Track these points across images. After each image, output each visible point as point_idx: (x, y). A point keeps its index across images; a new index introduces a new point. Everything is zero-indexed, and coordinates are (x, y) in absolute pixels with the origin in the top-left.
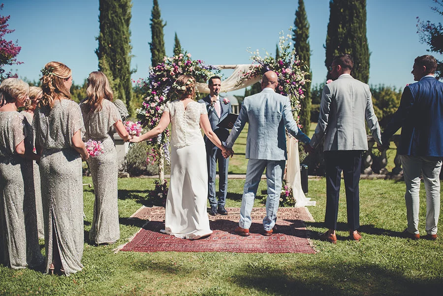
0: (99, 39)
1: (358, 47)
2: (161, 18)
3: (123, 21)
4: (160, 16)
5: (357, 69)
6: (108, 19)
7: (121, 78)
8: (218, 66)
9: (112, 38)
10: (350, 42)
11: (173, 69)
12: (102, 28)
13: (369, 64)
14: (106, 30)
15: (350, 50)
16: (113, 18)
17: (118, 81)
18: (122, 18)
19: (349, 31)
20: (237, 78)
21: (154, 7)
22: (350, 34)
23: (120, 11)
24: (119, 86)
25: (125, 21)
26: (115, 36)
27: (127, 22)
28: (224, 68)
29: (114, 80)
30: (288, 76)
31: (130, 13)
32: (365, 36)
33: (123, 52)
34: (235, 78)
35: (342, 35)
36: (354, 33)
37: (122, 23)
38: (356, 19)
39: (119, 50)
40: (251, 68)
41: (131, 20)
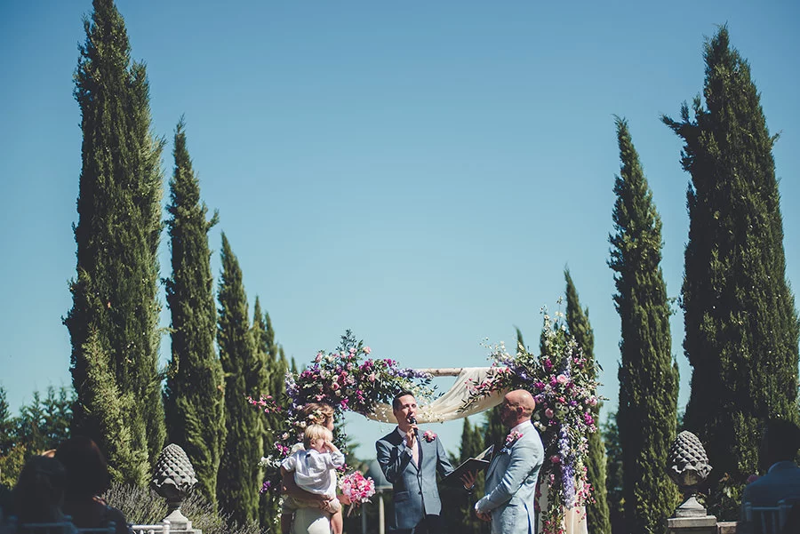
1: (763, 306)
2: (199, 205)
3: (144, 239)
4: (196, 198)
5: (763, 363)
6: (106, 237)
7: (136, 391)
8: (426, 370)
9: (115, 285)
10: (740, 294)
11: (337, 376)
12: (85, 259)
14: (100, 265)
15: (742, 315)
16: (117, 232)
17: (130, 399)
18: (141, 231)
19: (737, 266)
20: (463, 394)
21: (177, 171)
22: (740, 276)
23: (135, 213)
24: (133, 412)
25: (147, 240)
26: (122, 279)
27: (153, 241)
28: (438, 374)
29: (119, 396)
30: (563, 389)
33: (143, 322)
34: (459, 393)
35: (719, 277)
36: (752, 273)
37: (141, 245)
38: (753, 236)
39: (132, 317)
40: (490, 375)
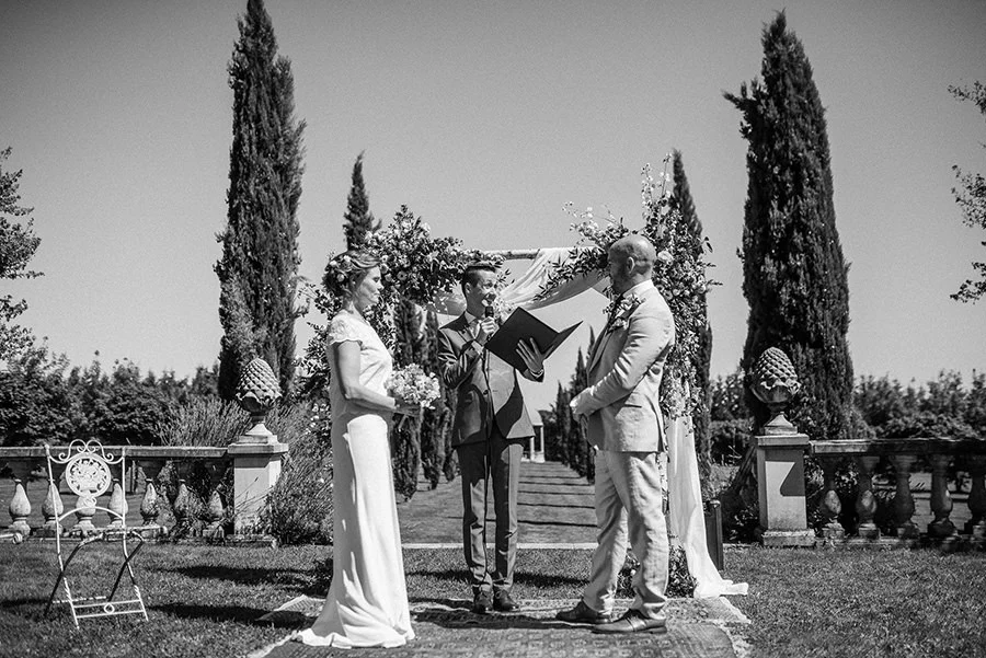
0: (226, 239)
1: (818, 249)
2: (368, 213)
3: (282, 201)
4: (366, 208)
5: (819, 300)
6: (248, 196)
7: (270, 325)
8: (492, 252)
9: (255, 237)
10: (798, 238)
12: (233, 215)
13: (846, 291)
14: (243, 220)
15: (801, 257)
16: (258, 192)
17: (263, 331)
18: (280, 194)
19: (796, 215)
20: (540, 279)
21: (353, 190)
22: (798, 223)
23: (275, 178)
24: (266, 345)
25: (285, 202)
26: (261, 232)
27: (292, 203)
28: (510, 256)
29: (253, 330)
30: (664, 269)
31: (298, 184)
32: (833, 227)
33: (279, 269)
34: (535, 278)
35: (779, 224)
36: (808, 220)
37: (279, 205)
38: (809, 188)
39: (269, 264)
40: (573, 255)
41: (300, 200)
